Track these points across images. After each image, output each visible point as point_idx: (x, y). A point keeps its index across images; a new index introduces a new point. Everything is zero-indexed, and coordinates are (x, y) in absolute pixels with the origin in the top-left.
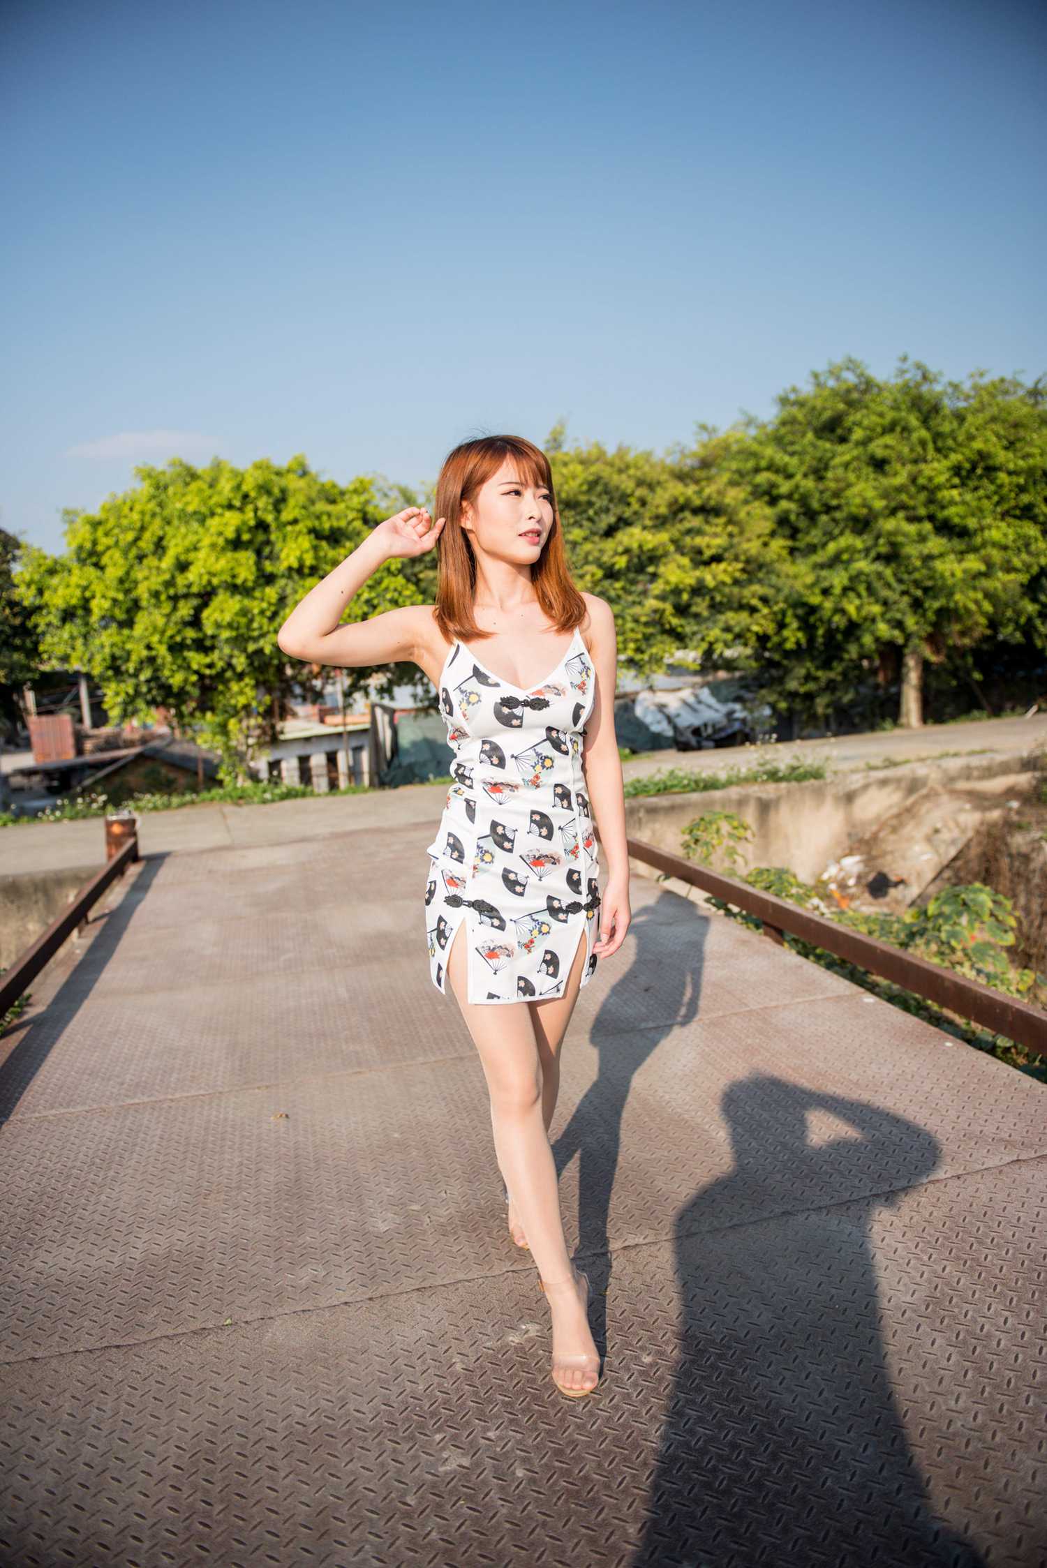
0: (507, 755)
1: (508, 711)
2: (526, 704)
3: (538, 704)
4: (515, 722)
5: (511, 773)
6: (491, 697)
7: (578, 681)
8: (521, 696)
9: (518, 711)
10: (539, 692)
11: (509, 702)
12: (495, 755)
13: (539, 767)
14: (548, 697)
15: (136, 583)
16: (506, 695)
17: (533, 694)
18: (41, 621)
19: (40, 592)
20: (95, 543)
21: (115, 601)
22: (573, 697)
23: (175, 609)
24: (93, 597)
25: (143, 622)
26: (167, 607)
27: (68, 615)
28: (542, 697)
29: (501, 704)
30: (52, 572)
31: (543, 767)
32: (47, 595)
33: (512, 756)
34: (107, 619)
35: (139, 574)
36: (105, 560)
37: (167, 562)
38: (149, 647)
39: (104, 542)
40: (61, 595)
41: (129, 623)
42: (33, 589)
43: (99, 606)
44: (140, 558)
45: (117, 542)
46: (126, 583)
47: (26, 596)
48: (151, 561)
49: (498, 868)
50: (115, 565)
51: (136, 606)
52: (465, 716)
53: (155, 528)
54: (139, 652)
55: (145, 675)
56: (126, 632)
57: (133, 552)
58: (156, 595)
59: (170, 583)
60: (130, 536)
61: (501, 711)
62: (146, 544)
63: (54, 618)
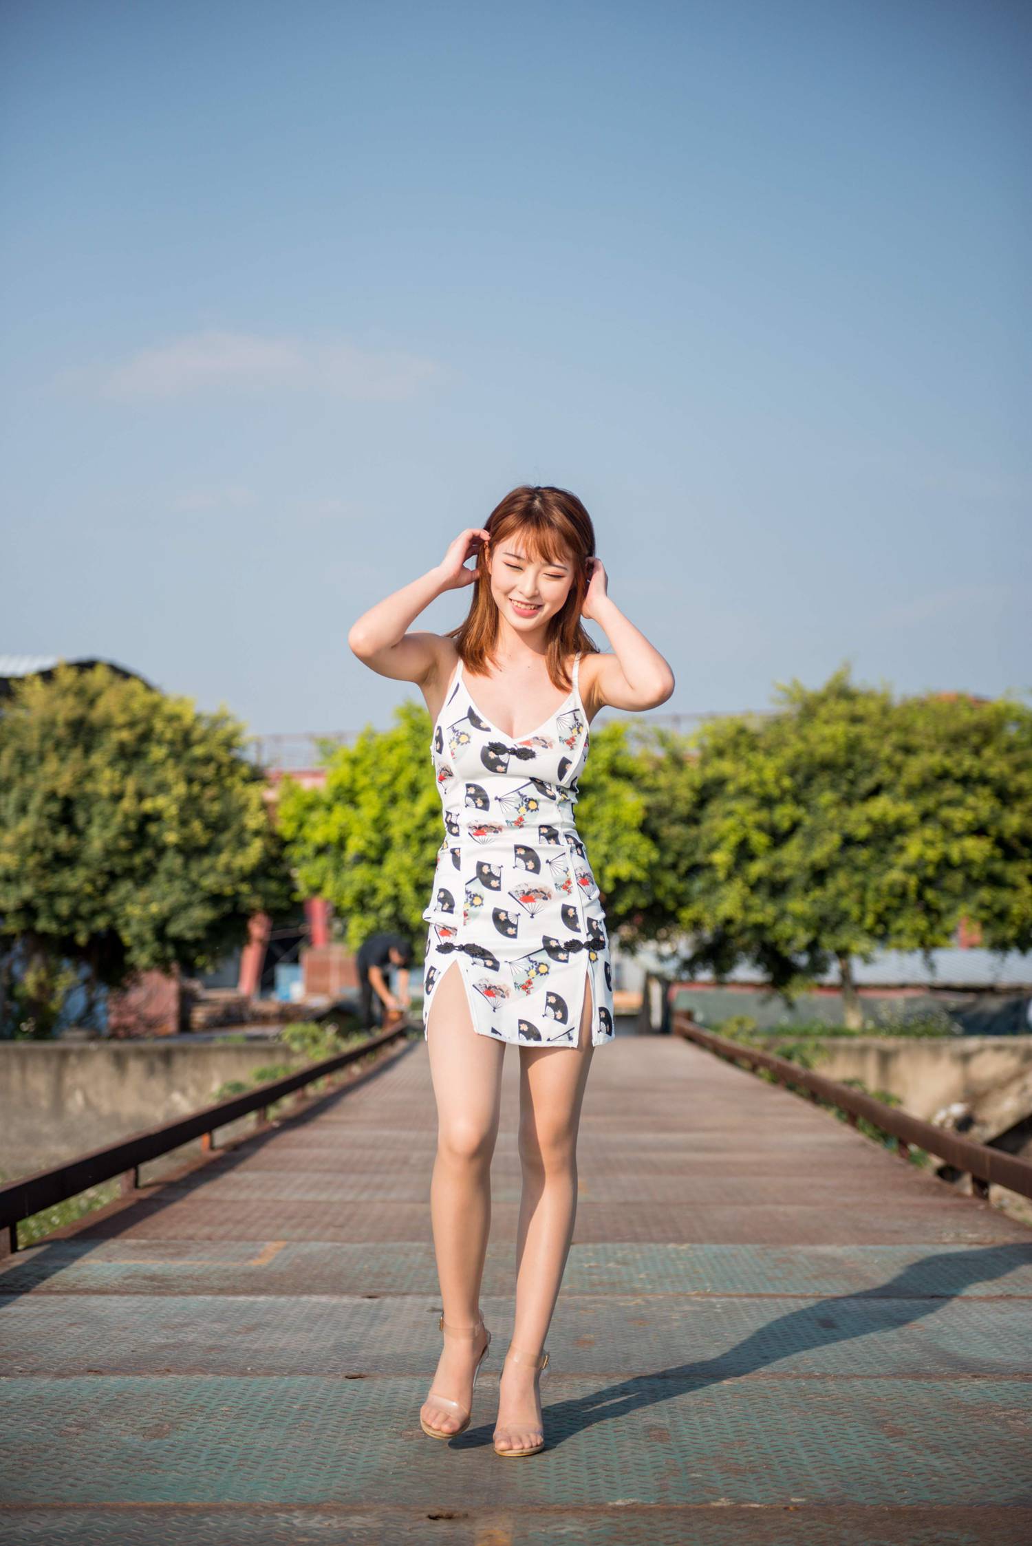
0: (491, 797)
1: (493, 757)
2: (513, 752)
3: (525, 754)
4: (499, 768)
5: (495, 815)
6: (480, 740)
7: (568, 736)
8: (509, 743)
9: (504, 758)
10: (527, 743)
11: (497, 748)
12: (479, 797)
13: (523, 810)
14: (535, 748)
15: (387, 824)
16: (495, 741)
17: (521, 743)
18: (295, 852)
19: (301, 826)
20: (354, 781)
21: (370, 843)
22: (560, 751)
23: (422, 850)
24: (350, 834)
25: (392, 863)
26: (415, 848)
27: (321, 850)
28: (529, 748)
29: (488, 748)
30: (310, 807)
31: (528, 809)
32: (307, 831)
33: (496, 798)
34: (361, 858)
35: (394, 815)
36: (362, 798)
37: (421, 808)
38: (396, 885)
39: (363, 781)
40: (321, 831)
41: (379, 862)
42: (294, 825)
43: (355, 845)
44: (394, 800)
45: (372, 784)
46: (380, 824)
47: (286, 829)
48: (404, 804)
49: (488, 910)
50: (371, 805)
51: (386, 846)
52: (453, 754)
53: (411, 772)
54: (386, 889)
55: (387, 911)
56: (375, 870)
57: (387, 793)
58: (407, 837)
59: (422, 827)
60: (385, 778)
61: (487, 755)
62: (401, 786)
63: (309, 850)
